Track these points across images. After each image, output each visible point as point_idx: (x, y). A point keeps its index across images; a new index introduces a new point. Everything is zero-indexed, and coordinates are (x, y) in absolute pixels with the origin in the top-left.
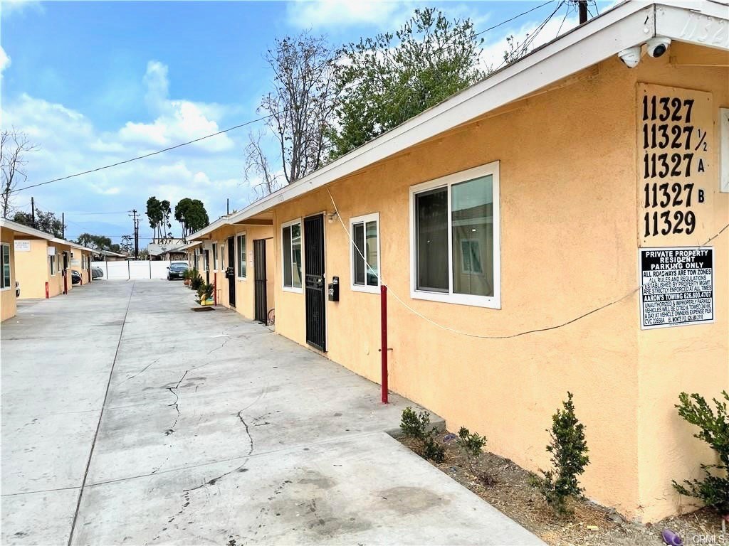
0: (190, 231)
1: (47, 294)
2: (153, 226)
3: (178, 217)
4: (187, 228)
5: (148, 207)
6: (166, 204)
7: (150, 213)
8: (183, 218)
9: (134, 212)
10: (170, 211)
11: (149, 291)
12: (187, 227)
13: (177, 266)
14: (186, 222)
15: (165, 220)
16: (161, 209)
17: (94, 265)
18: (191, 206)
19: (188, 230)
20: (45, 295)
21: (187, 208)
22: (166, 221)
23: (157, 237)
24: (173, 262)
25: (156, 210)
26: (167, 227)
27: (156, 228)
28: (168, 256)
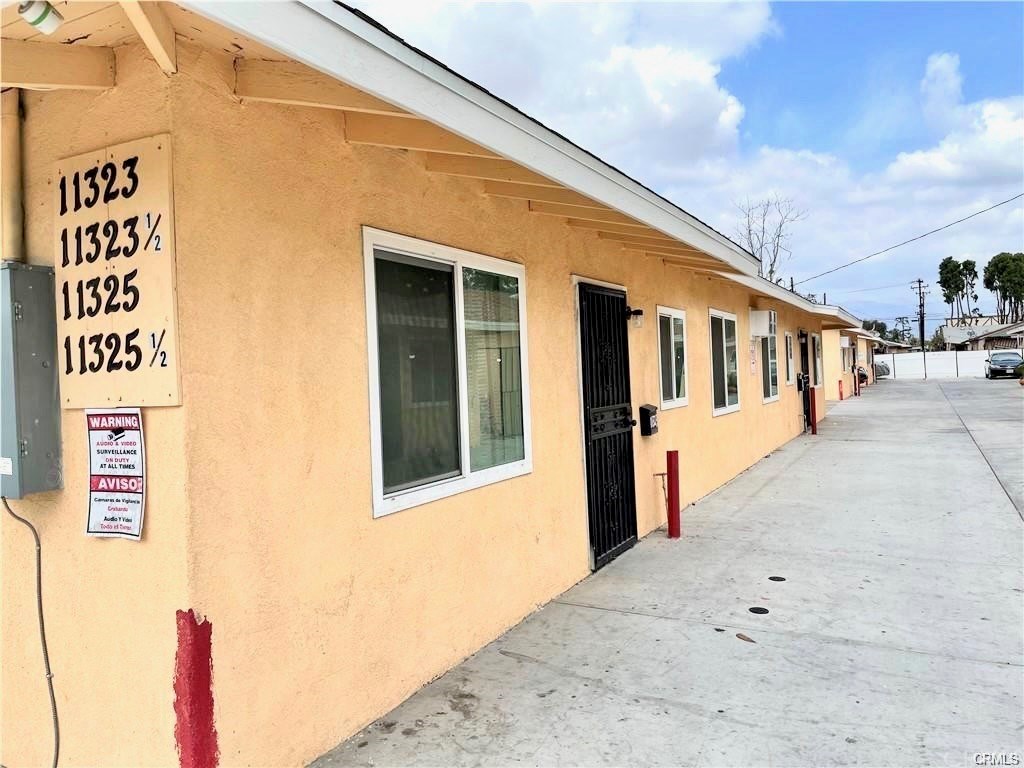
0: (1011, 302)
1: (841, 394)
2: (949, 300)
3: (989, 284)
4: (1005, 299)
5: (941, 273)
6: (969, 266)
7: (944, 283)
8: (997, 283)
9: (920, 282)
10: (976, 275)
11: (970, 393)
12: (1004, 297)
13: (1001, 358)
14: (1004, 290)
15: (967, 290)
16: (960, 273)
17: (878, 359)
18: (1012, 265)
19: (1007, 303)
20: (837, 396)
21: (1004, 268)
22: (970, 291)
23: (955, 316)
24: (992, 352)
25: (953, 276)
26: (971, 299)
27: (955, 303)
28: (981, 343)
